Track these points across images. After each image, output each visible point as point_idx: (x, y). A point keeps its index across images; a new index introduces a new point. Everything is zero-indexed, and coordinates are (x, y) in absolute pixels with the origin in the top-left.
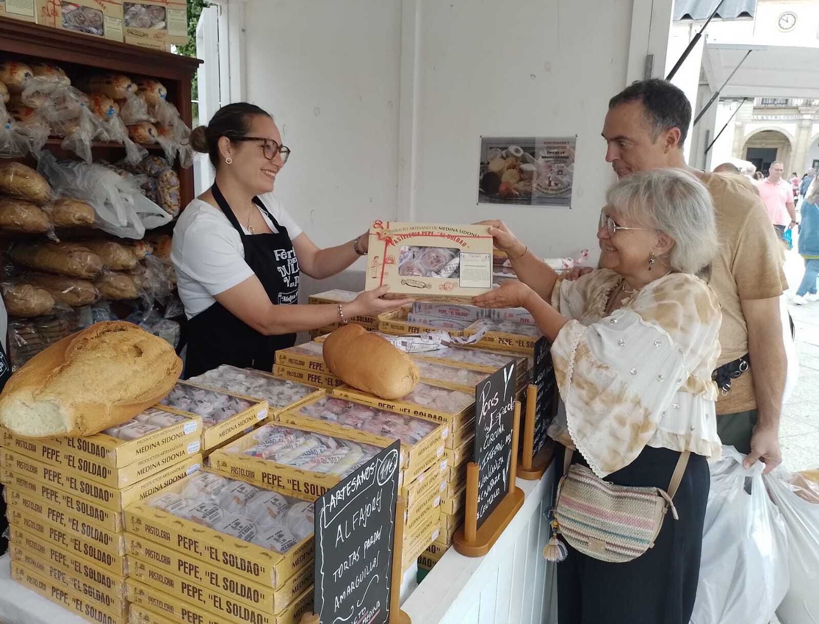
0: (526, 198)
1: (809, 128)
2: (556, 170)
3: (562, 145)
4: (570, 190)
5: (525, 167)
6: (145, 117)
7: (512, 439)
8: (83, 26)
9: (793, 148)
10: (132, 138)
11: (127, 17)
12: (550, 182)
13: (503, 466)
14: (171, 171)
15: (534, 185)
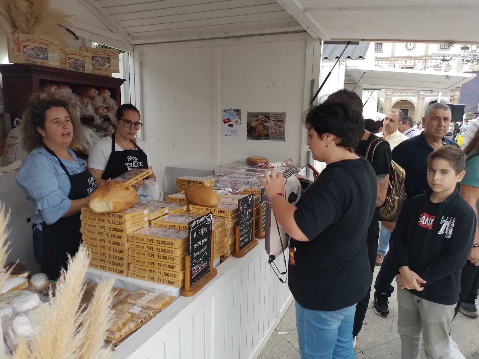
0: (266, 137)
1: (423, 99)
2: (278, 126)
3: (280, 115)
4: (284, 133)
5: (266, 124)
6: (102, 105)
7: (253, 221)
8: (76, 67)
9: (416, 109)
10: (96, 113)
11: (94, 62)
12: (276, 131)
13: (250, 230)
14: (112, 127)
15: (270, 132)
